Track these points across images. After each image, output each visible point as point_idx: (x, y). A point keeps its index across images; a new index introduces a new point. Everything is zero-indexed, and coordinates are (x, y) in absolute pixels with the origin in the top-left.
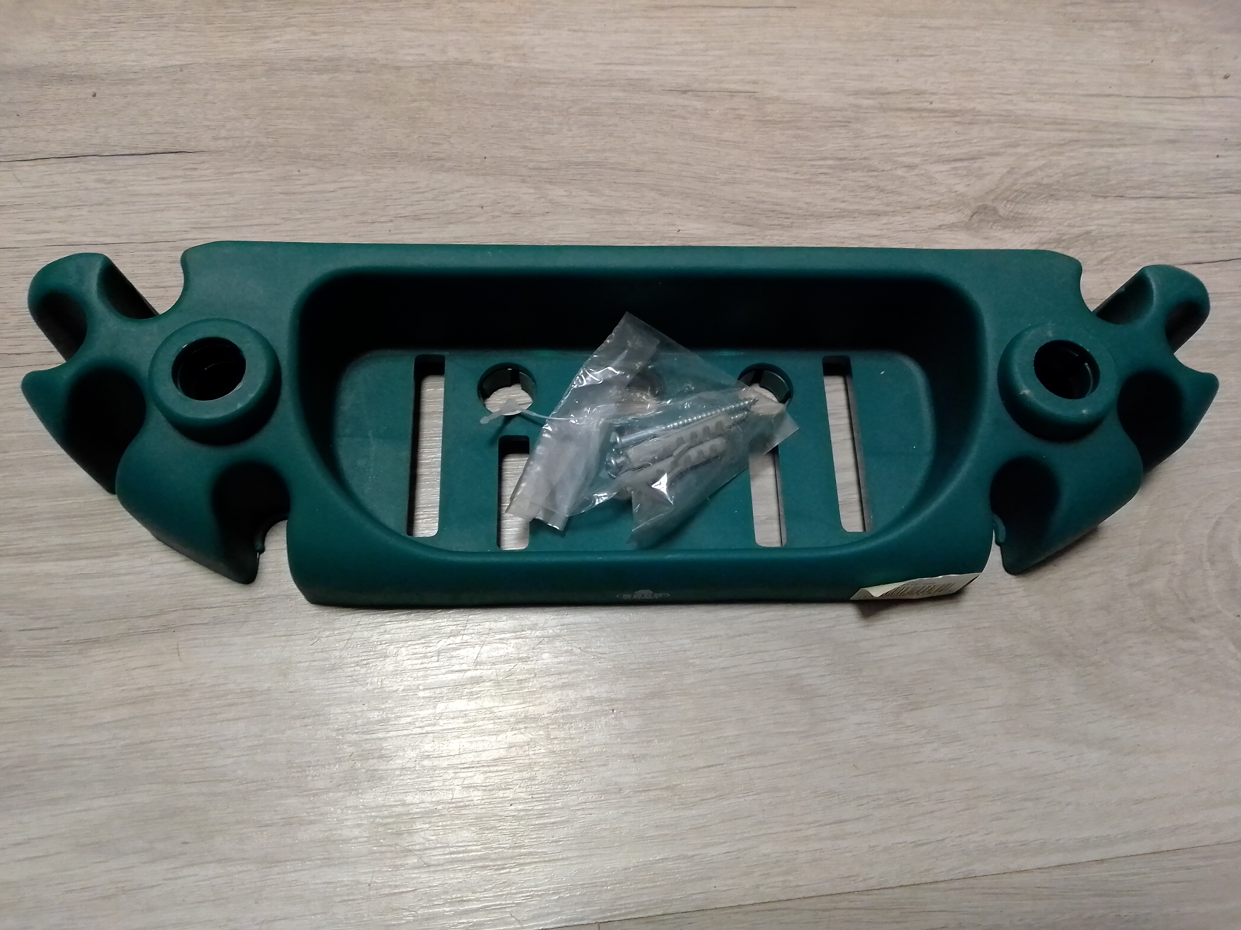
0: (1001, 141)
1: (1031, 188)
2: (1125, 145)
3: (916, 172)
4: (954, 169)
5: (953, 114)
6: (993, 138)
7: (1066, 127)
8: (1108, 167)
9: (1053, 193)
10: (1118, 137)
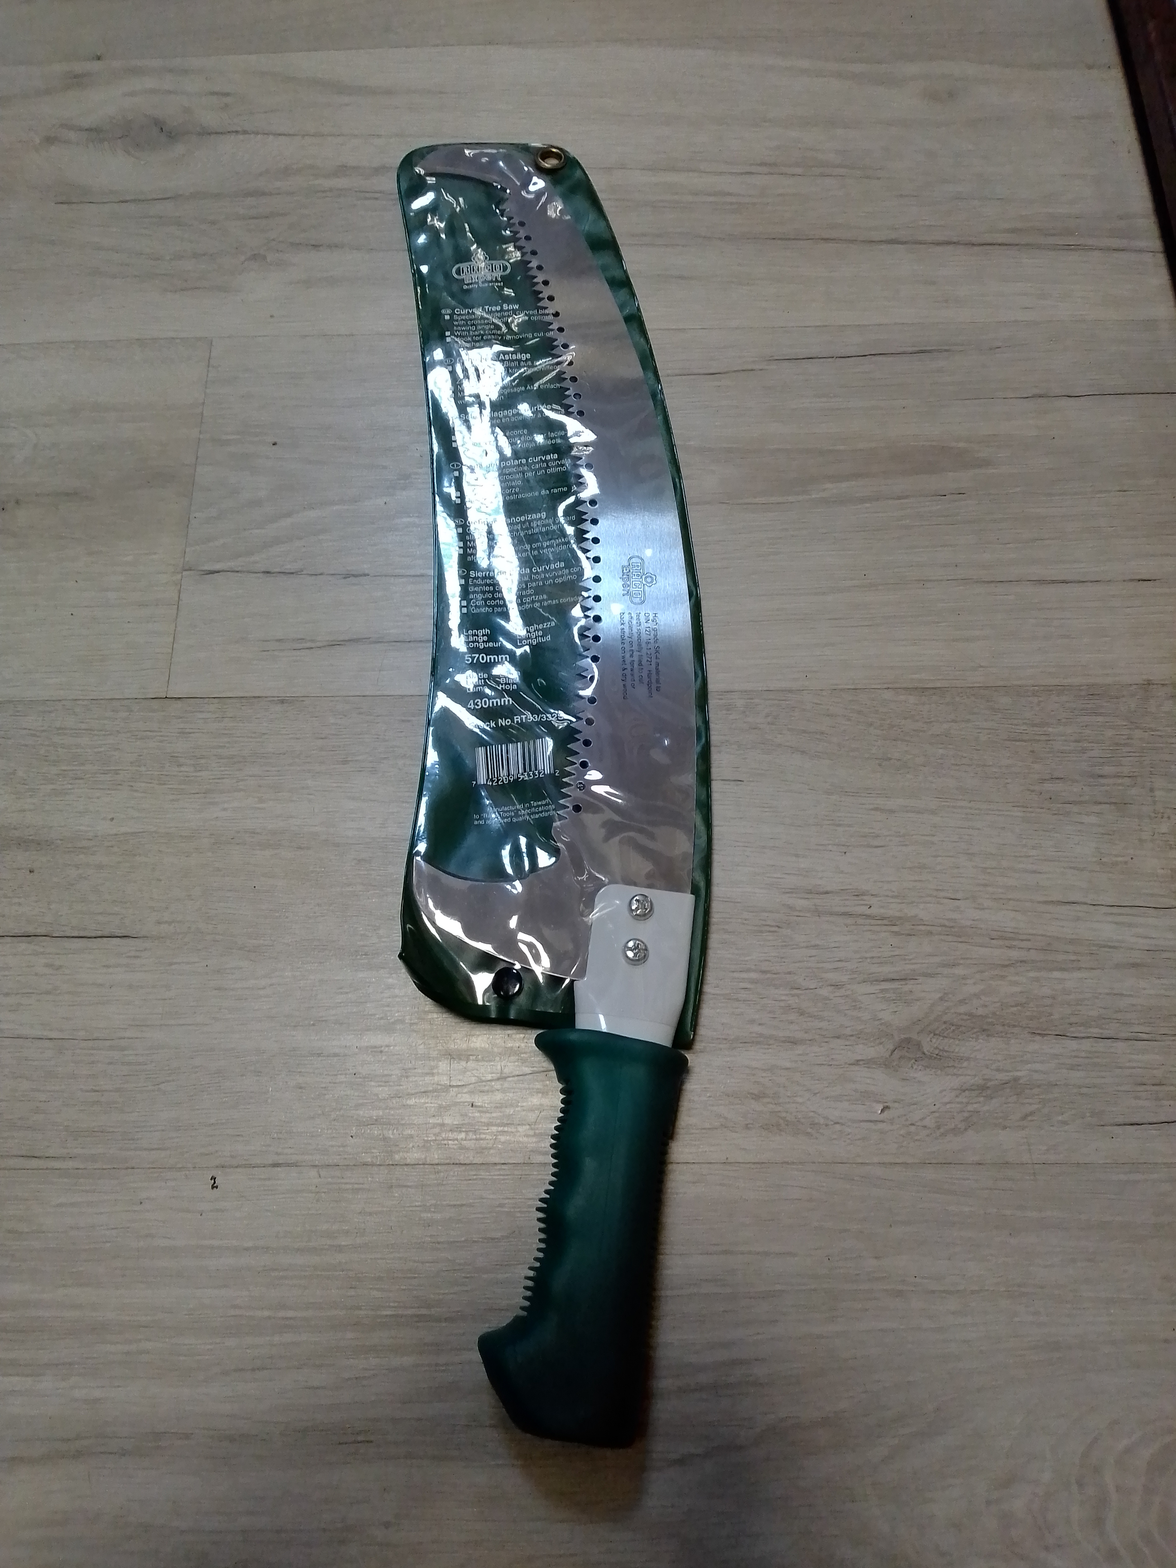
0: (937, 959)
1: (962, 1020)
2: (1079, 969)
3: (842, 992)
4: (882, 991)
5: (892, 921)
6: (930, 955)
7: (1015, 943)
8: (1054, 998)
9: (985, 1027)
10: (1073, 958)
